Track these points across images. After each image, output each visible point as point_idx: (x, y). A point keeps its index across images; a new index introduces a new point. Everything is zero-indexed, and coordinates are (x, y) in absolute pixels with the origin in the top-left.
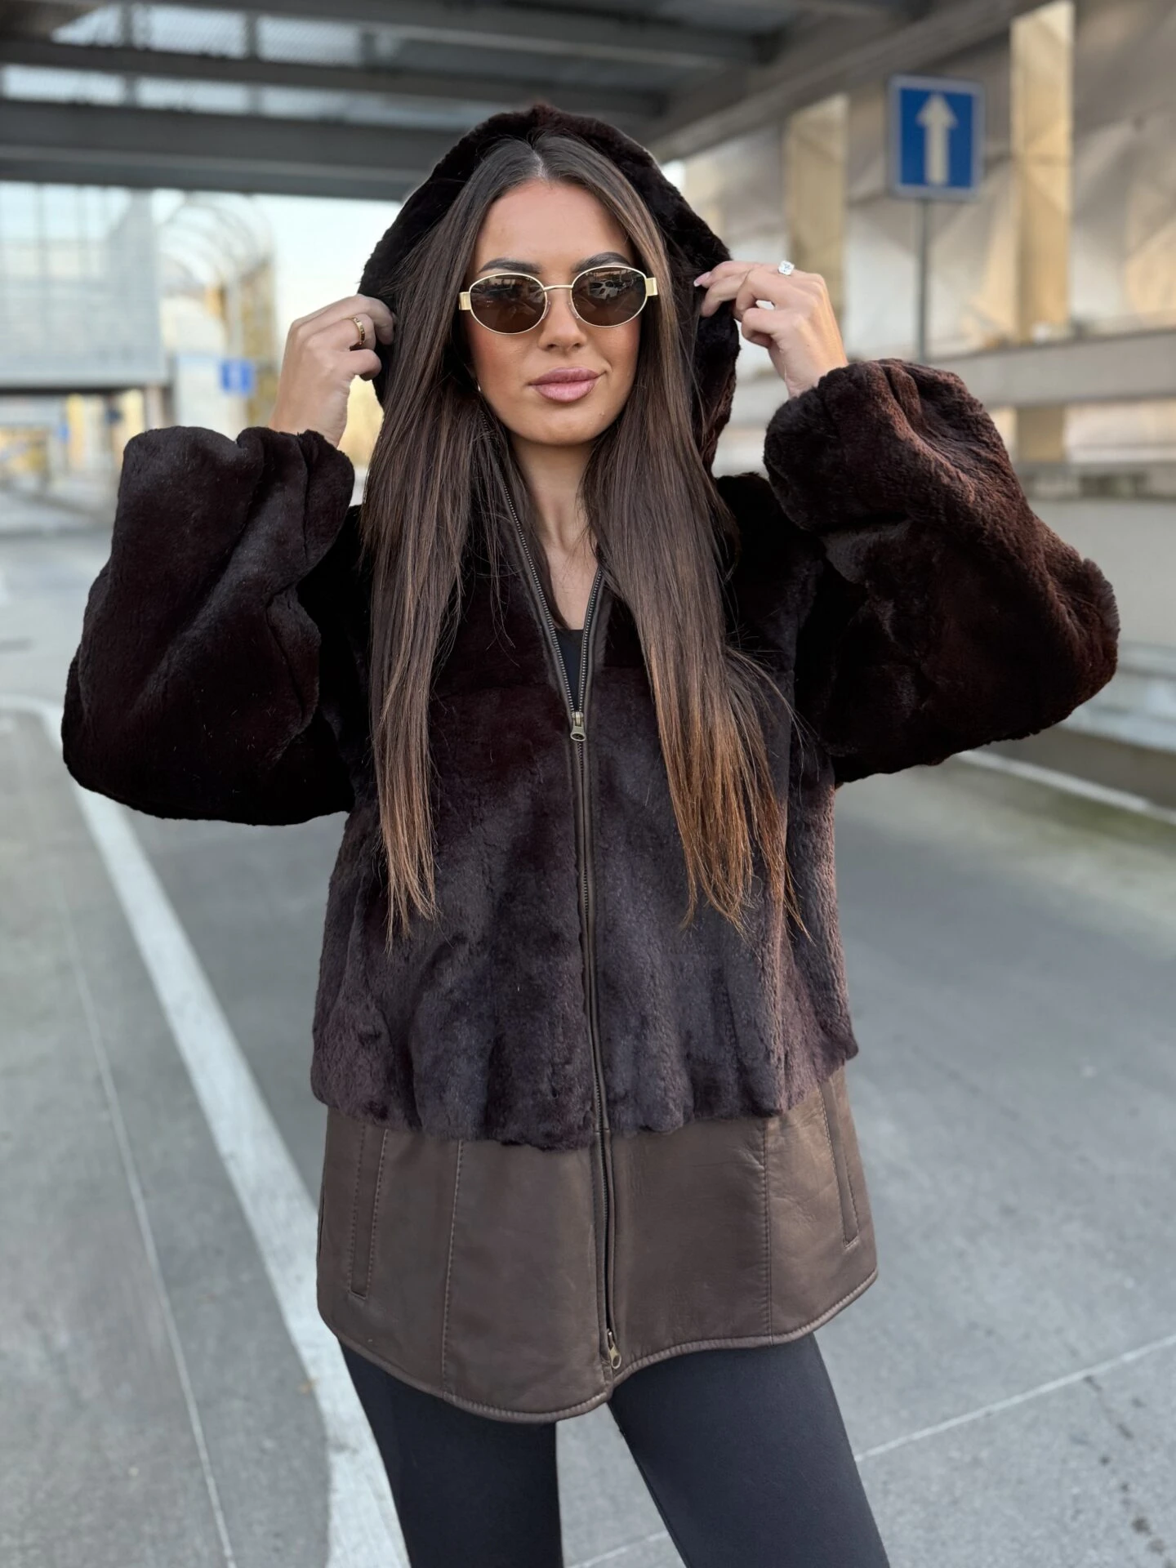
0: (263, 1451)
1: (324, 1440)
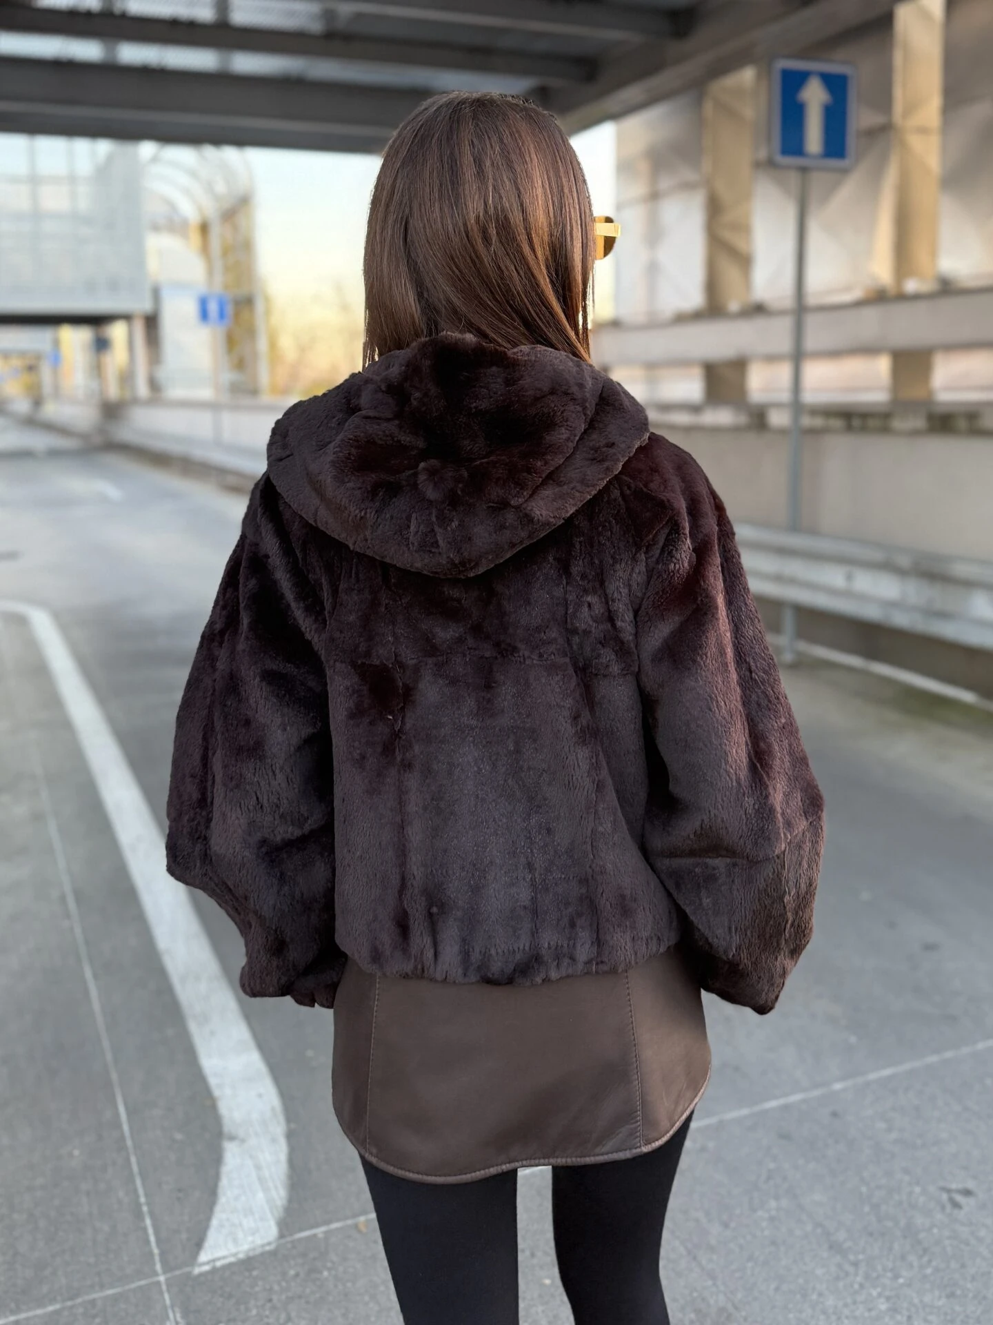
0: (174, 1141)
1: (220, 1132)
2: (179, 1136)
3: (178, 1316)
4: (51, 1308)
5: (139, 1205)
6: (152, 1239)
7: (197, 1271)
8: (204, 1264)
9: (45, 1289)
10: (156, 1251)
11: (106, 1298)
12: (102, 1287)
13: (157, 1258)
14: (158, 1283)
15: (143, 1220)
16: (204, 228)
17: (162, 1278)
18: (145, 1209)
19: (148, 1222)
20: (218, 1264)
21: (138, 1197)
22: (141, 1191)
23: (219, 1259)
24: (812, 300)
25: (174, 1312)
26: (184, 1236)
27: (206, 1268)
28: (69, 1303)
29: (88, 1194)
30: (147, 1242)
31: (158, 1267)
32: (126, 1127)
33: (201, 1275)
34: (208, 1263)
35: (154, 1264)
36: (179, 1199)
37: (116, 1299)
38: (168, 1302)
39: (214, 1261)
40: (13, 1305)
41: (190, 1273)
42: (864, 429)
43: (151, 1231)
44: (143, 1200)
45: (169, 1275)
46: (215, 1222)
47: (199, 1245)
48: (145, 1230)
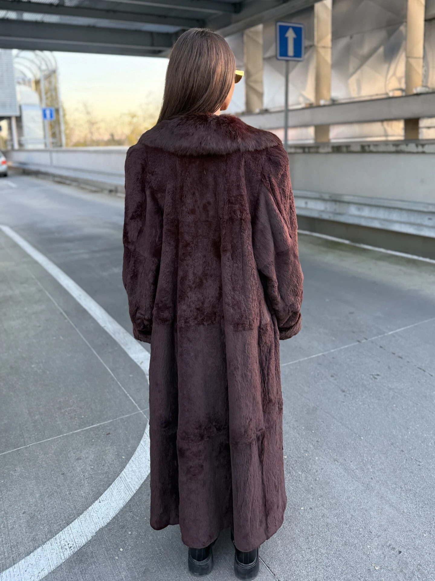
0: (130, 377)
4: (109, 421)
5: (126, 394)
9: (105, 417)
11: (126, 417)
12: (124, 415)
13: (137, 406)
15: (129, 398)
16: (37, 82)
17: (141, 411)
18: (128, 395)
19: (131, 398)
22: (125, 391)
24: (290, 108)
26: (144, 401)
29: (108, 393)
31: (139, 409)
32: (113, 375)
37: (129, 417)
38: (146, 417)
40: (97, 421)
42: (309, 152)
43: (133, 400)
45: (143, 410)
48: (130, 400)
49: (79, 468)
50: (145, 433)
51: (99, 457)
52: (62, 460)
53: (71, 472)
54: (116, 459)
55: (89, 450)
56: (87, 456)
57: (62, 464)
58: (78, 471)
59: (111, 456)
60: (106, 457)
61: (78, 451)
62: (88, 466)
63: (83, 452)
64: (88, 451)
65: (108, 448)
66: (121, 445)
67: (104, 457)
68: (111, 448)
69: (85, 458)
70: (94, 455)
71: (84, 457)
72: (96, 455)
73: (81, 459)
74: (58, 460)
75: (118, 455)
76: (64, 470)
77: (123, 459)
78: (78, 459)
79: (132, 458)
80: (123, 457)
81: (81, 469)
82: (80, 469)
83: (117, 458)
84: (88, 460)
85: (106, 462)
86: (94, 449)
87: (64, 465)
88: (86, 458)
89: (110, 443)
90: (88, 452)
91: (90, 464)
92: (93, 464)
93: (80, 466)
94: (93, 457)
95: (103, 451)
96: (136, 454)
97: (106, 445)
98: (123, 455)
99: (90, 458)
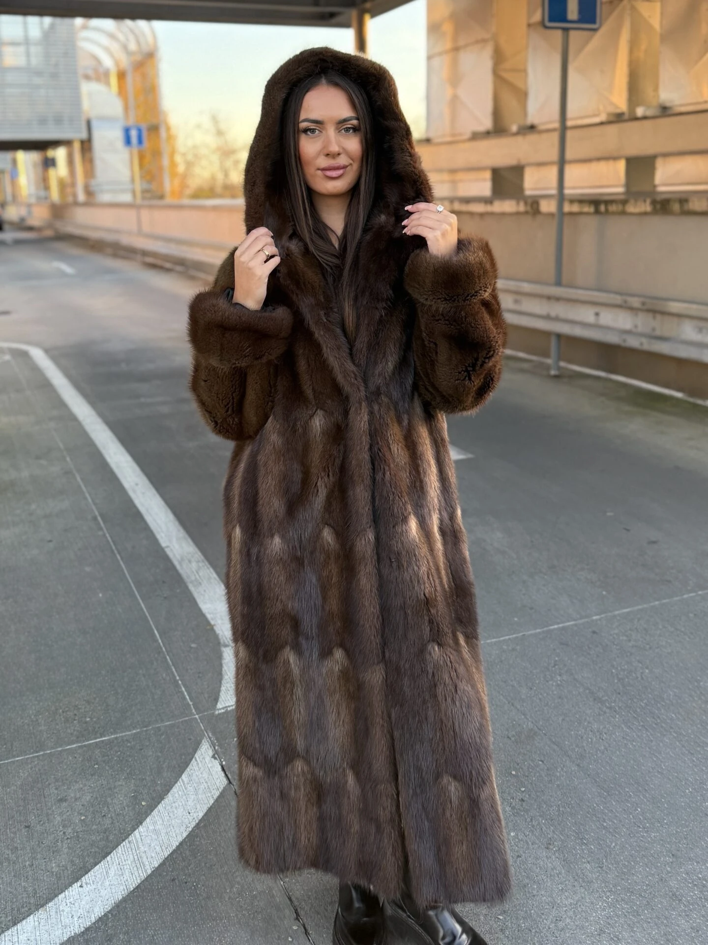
0: (191, 648)
1: (219, 643)
2: (193, 645)
3: (210, 735)
4: (134, 731)
5: (176, 681)
6: (187, 697)
7: (217, 712)
8: (220, 709)
9: (129, 722)
10: (191, 703)
11: (166, 726)
12: (162, 721)
13: (192, 706)
14: (196, 718)
15: (181, 688)
16: (122, 76)
17: (197, 716)
18: (180, 682)
19: (183, 689)
20: (229, 709)
21: (175, 677)
22: (176, 674)
23: (229, 706)
24: (571, 122)
25: (207, 732)
26: (206, 695)
27: (223, 711)
28: (145, 729)
29: (144, 676)
30: (185, 698)
31: (194, 711)
32: (160, 641)
33: (219, 714)
34: (223, 708)
35: (192, 710)
36: (199, 677)
37: (172, 726)
38: (203, 728)
39: (226, 707)
40: (112, 730)
41: (213, 713)
42: (607, 212)
43: (186, 693)
44: (178, 678)
45: (201, 715)
46: (223, 688)
47: (216, 700)
48: (182, 693)
49: (59, 818)
50: (194, 759)
51: (99, 799)
52: (33, 800)
53: (44, 823)
54: (128, 806)
55: (85, 785)
56: (78, 796)
57: (30, 808)
58: (57, 822)
59: (121, 799)
60: (112, 800)
61: (63, 784)
62: (76, 814)
63: (72, 788)
64: (81, 786)
65: (120, 783)
66: (145, 779)
67: (109, 800)
68: (126, 784)
69: (73, 800)
70: (91, 795)
71: (71, 798)
72: (95, 796)
73: (66, 800)
74: (24, 800)
75: (135, 797)
76: (32, 818)
77: (143, 806)
78: (61, 800)
79: (160, 807)
80: (143, 803)
81: (62, 820)
82: (60, 821)
83: (132, 804)
84: (78, 803)
85: (110, 810)
86: (93, 784)
87: (33, 809)
88: (76, 799)
89: (125, 774)
90: (82, 788)
91: (81, 811)
92: (86, 811)
93: (61, 814)
94: (88, 799)
95: (110, 789)
96: (169, 798)
97: (117, 776)
98: (143, 800)
99: (83, 800)
